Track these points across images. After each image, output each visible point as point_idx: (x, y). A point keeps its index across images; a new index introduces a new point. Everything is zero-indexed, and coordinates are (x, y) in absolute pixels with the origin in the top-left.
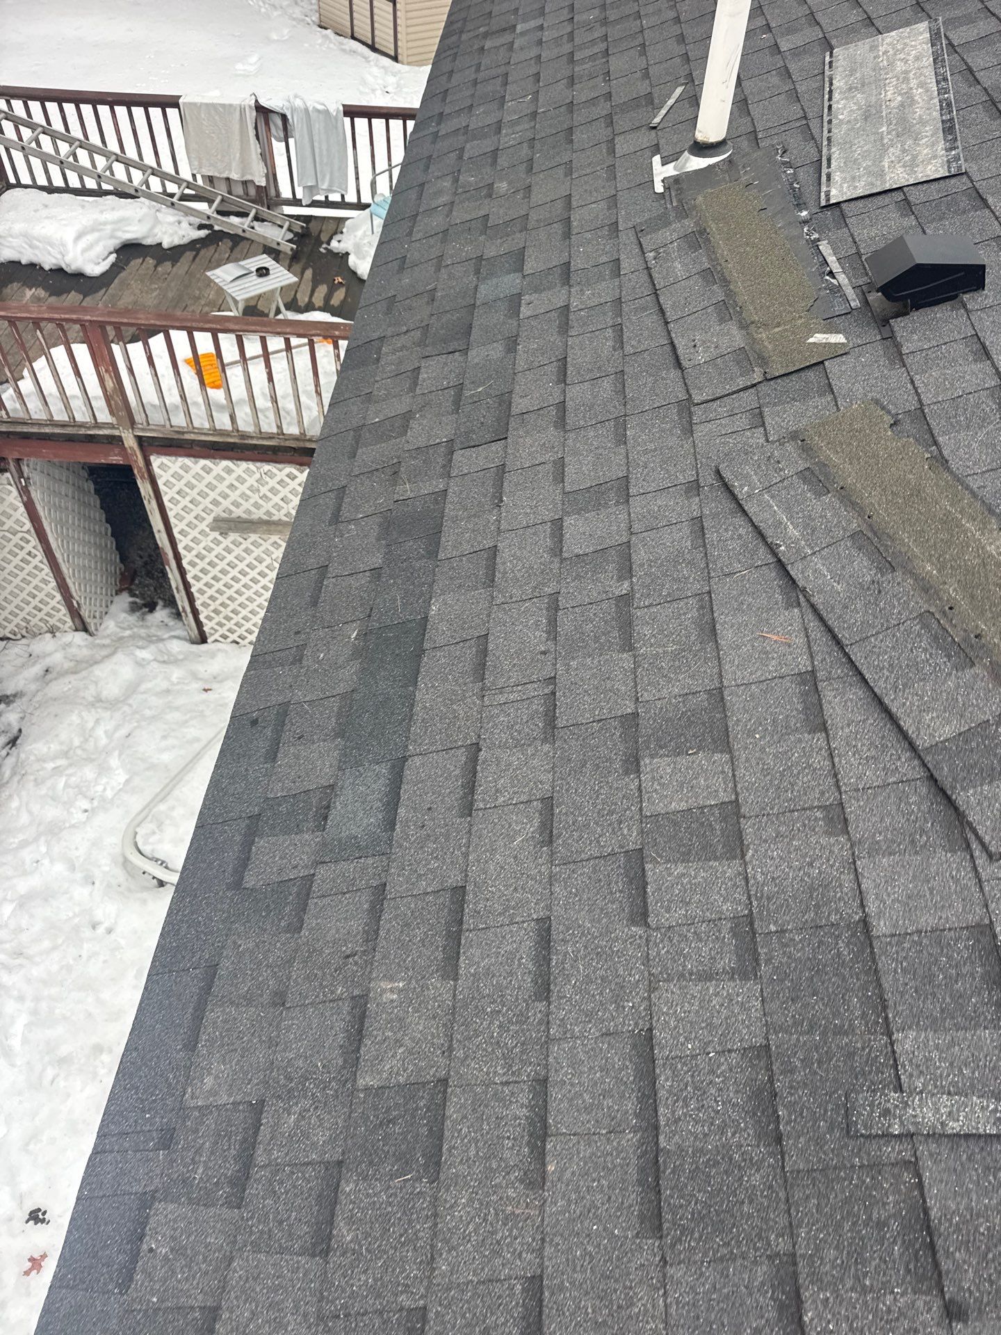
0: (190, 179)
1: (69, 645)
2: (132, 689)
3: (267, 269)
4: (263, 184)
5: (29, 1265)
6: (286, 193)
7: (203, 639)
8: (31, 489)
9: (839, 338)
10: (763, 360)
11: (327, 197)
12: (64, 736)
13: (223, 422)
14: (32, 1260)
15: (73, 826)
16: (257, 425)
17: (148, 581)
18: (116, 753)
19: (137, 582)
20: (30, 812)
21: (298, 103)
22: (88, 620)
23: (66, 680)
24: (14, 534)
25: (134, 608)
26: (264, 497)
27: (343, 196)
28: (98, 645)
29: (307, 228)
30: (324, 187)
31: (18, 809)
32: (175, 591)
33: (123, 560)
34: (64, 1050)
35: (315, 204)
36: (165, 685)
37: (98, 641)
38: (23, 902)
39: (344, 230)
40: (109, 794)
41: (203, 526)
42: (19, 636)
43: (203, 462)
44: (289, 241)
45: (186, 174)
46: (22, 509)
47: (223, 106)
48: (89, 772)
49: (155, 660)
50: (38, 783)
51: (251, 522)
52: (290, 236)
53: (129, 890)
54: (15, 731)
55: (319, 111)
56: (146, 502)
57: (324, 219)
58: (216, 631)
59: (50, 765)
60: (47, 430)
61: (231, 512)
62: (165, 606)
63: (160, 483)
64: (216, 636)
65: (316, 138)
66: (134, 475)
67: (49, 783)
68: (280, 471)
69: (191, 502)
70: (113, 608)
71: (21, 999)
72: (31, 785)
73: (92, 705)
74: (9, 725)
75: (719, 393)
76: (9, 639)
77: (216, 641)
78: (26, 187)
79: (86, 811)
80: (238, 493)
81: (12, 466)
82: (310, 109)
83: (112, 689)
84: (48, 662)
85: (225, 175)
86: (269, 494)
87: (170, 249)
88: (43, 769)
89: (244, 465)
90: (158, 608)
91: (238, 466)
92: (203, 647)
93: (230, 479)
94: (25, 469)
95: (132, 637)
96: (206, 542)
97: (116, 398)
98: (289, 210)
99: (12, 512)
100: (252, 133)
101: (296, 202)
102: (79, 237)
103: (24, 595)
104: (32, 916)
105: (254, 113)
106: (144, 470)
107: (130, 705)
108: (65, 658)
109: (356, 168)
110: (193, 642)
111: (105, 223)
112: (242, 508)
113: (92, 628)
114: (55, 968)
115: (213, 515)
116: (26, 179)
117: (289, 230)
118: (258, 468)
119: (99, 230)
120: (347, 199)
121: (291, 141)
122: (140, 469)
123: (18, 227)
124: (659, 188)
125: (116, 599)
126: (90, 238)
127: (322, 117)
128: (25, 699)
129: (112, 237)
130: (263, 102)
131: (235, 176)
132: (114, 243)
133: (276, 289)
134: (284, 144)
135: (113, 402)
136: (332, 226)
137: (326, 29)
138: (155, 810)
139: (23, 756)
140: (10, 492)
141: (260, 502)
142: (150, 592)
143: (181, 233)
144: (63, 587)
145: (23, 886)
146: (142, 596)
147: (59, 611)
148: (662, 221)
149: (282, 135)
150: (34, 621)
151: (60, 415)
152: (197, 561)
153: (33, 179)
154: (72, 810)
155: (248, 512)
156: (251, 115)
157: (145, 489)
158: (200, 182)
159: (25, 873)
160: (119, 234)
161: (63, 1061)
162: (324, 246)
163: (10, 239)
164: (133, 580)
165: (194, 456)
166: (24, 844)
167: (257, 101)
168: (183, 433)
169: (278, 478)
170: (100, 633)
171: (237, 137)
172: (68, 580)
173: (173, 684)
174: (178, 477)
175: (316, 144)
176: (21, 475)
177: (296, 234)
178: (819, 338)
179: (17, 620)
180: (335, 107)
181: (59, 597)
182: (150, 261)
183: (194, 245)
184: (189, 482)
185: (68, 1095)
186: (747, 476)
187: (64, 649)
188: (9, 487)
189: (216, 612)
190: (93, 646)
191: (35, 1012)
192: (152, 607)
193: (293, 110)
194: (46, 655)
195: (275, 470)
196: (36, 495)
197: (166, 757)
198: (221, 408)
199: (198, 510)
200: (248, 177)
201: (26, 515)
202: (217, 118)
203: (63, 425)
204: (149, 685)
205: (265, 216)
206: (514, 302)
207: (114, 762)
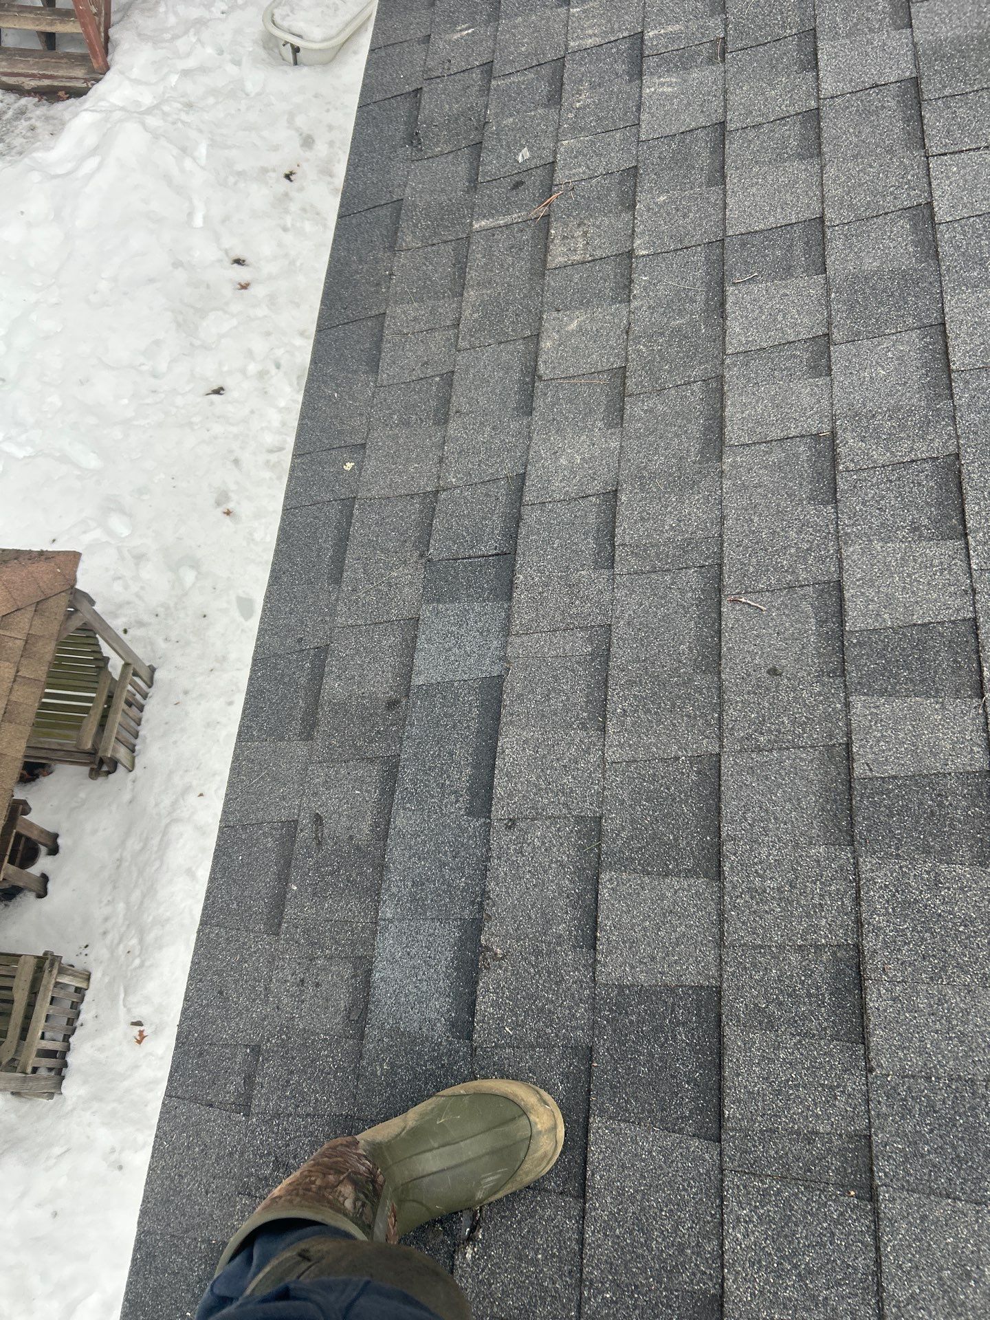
161: (240, 174)
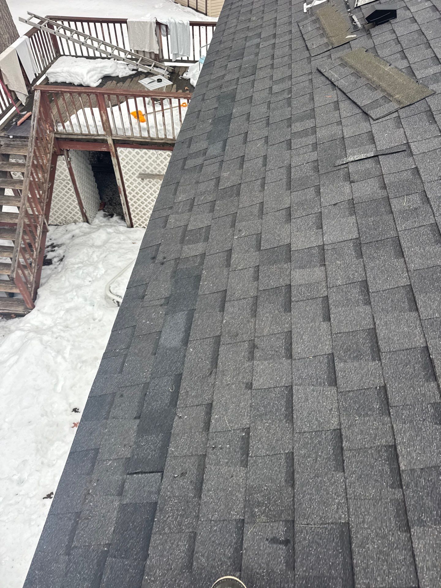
0: (130, 51)
1: (82, 227)
2: (106, 242)
3: (161, 80)
4: (158, 53)
5: (73, 425)
6: (166, 57)
7: (132, 226)
8: (71, 162)
9: (355, 36)
10: (332, 44)
11: (182, 58)
12: (81, 257)
13: (145, 134)
14: (74, 423)
15: (85, 286)
16: (157, 134)
17: (110, 207)
18: (101, 262)
19: (106, 207)
20: (69, 282)
21: (172, 20)
22: (89, 218)
23: (81, 238)
24: (64, 181)
25: (105, 216)
26: (158, 165)
27: (188, 58)
28: (92, 228)
29: (174, 70)
30: (181, 54)
31: (65, 281)
32: (123, 205)
33: (101, 198)
34: (84, 358)
35: (177, 61)
36: (118, 241)
37: (92, 226)
38: (68, 311)
39: (188, 70)
40: (99, 276)
41: (135, 177)
42: (62, 224)
43: (136, 150)
44: (168, 74)
45: (128, 48)
46: (68, 171)
47: (144, 22)
48: (91, 269)
49: (114, 232)
50: (72, 271)
51: (153, 175)
52: (168, 73)
53: (107, 307)
54: (62, 256)
55: (180, 23)
56: (114, 167)
57: (180, 67)
58: (137, 222)
59: (76, 266)
60: (80, 137)
61: (145, 171)
62: (117, 216)
63: (120, 159)
64: (137, 225)
65: (179, 34)
66: (110, 155)
67: (76, 272)
68: (165, 153)
69: (131, 167)
70: (97, 215)
71: (68, 341)
72: (69, 272)
73: (91, 246)
74: (60, 254)
75: (319, 53)
76: (58, 225)
77: (137, 227)
78: (67, 56)
79: (90, 281)
80: (149, 163)
81: (65, 152)
82: (177, 23)
83: (98, 242)
84: (73, 233)
85: (143, 50)
86: (160, 163)
87: (122, 78)
88: (74, 267)
89: (151, 151)
90: (114, 216)
91: (149, 152)
92: (132, 229)
93: (146, 157)
94: (70, 154)
95: (105, 225)
96: (136, 184)
97: (106, 124)
98: (167, 64)
99: (64, 172)
100: (154, 33)
101: (170, 61)
102: (88, 72)
103: (65, 207)
104: (71, 315)
105: (155, 25)
106: (114, 153)
107: (106, 247)
108: (80, 231)
109: (194, 46)
110: (128, 227)
111: (98, 68)
112: (150, 170)
113: (90, 221)
114: (80, 332)
115: (139, 172)
116: (67, 53)
117: (167, 70)
118: (157, 152)
119: (96, 70)
120: (190, 59)
121: (169, 36)
122: (113, 152)
123: (65, 69)
124: (305, 11)
125: (98, 212)
126: (92, 73)
127: (181, 26)
128: (65, 246)
129: (100, 73)
130: (159, 21)
131: (147, 50)
132: (101, 75)
133: (164, 87)
134: (166, 37)
135: (105, 125)
136: (184, 69)
137: (177, 3)
138: (117, 280)
139: (66, 263)
140: (64, 163)
141: (157, 167)
142: (111, 210)
143: (126, 72)
144: (80, 203)
145: (67, 306)
146: (108, 212)
147: (78, 213)
148: (306, 18)
149: (165, 34)
150: (68, 218)
151: (85, 131)
152: (132, 192)
153: (70, 53)
154: (85, 281)
155: (152, 171)
156: (154, 25)
157: (114, 161)
158: (133, 52)
159: (68, 302)
160: (103, 72)
161: (84, 362)
162: (181, 76)
163: (62, 73)
164: (104, 206)
165: (133, 148)
166: (67, 292)
167: (156, 20)
168: (130, 138)
169: (164, 157)
170: (93, 224)
171: (148, 35)
172: (82, 201)
173: (121, 240)
174: (126, 156)
175: (178, 37)
176: (68, 157)
177: (170, 72)
178: (348, 37)
179: (62, 217)
180: (186, 21)
181: (78, 208)
182: (114, 82)
183: (131, 76)
184: (131, 158)
185: (86, 372)
186: (325, 68)
187: (79, 228)
188: (63, 161)
189: (138, 214)
190: (90, 228)
191: (73, 345)
192: (112, 216)
193: (170, 23)
194: (73, 230)
195: (163, 153)
196: (73, 165)
197: (120, 264)
198: (144, 129)
199: (133, 170)
200: (152, 51)
201: (69, 173)
202: (141, 27)
203: (86, 135)
204: (113, 240)
205: (158, 65)
206: (258, 45)
207: (100, 266)
